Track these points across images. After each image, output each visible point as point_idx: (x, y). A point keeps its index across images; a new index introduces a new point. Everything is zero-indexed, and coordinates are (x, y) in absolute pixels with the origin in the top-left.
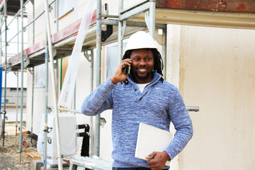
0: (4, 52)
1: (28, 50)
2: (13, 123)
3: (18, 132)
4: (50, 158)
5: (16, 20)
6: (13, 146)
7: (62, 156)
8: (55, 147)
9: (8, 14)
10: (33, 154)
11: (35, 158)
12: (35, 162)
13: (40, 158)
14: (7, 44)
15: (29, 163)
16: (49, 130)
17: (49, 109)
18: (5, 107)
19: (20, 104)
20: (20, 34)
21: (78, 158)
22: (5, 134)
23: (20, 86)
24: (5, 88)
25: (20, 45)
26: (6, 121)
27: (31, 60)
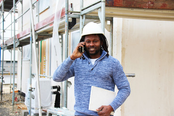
0: (2, 36)
1: (18, 35)
2: (8, 85)
3: (12, 91)
4: (33, 109)
5: (10, 14)
6: (8, 101)
7: (42, 108)
8: (37, 101)
9: (5, 11)
10: (21, 106)
11: (23, 108)
12: (23, 111)
13: (26, 109)
14: (4, 31)
15: (19, 112)
16: (33, 90)
17: (33, 75)
18: (3, 74)
19: (13, 72)
20: (13, 24)
21: (52, 109)
22: (3, 92)
23: (13, 60)
24: (3, 61)
25: (13, 32)
26: (3, 83)
27: (20, 42)
